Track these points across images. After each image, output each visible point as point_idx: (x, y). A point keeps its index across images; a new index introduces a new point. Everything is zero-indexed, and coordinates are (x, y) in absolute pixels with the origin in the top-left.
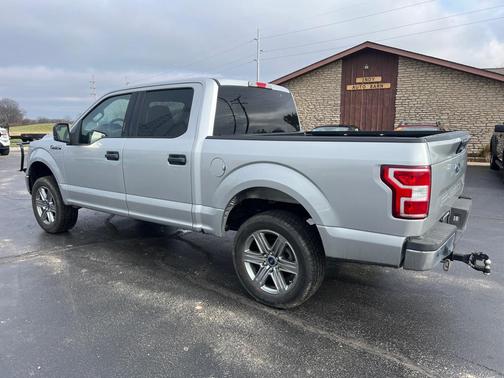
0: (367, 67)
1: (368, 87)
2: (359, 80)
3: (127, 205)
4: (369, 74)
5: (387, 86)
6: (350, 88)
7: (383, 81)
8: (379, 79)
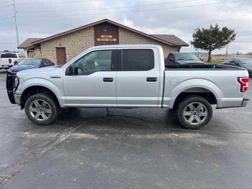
0: (105, 31)
1: (107, 40)
2: (102, 36)
3: (117, 102)
4: (106, 34)
5: (115, 40)
6: (98, 40)
7: (113, 38)
8: (111, 36)
